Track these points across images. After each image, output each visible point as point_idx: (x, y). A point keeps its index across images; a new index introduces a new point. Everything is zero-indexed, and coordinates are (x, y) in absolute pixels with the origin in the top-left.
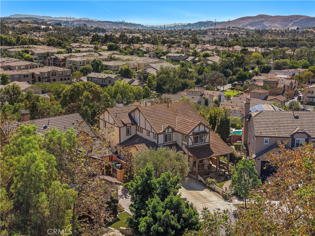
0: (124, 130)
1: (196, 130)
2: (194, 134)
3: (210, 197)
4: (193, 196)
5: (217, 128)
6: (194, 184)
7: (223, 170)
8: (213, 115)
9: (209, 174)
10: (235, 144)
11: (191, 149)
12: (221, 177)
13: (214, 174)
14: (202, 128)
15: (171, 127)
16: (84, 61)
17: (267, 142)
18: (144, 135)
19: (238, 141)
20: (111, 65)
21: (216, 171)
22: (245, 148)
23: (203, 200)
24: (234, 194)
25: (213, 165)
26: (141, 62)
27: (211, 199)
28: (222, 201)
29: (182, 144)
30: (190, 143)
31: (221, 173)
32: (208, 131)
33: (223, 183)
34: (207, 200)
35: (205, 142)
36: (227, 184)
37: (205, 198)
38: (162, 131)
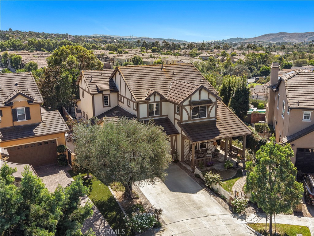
0: (99, 99)
1: (195, 98)
2: (191, 103)
3: (209, 206)
4: (179, 203)
5: (231, 102)
6: (186, 180)
7: (236, 160)
8: (227, 86)
9: (212, 165)
10: (256, 124)
11: (186, 127)
12: (231, 170)
13: (220, 165)
14: (204, 96)
15: (159, 94)
16: (128, 59)
17: (308, 118)
19: (260, 121)
20: (149, 61)
21: (224, 161)
22: (269, 129)
23: (196, 211)
24: (250, 203)
27: (209, 211)
28: (228, 215)
29: (175, 119)
30: (185, 117)
31: (232, 165)
32: (214, 100)
33: (234, 180)
34: (203, 212)
35: (209, 117)
36: (240, 184)
37: (199, 208)
38: (144, 99)
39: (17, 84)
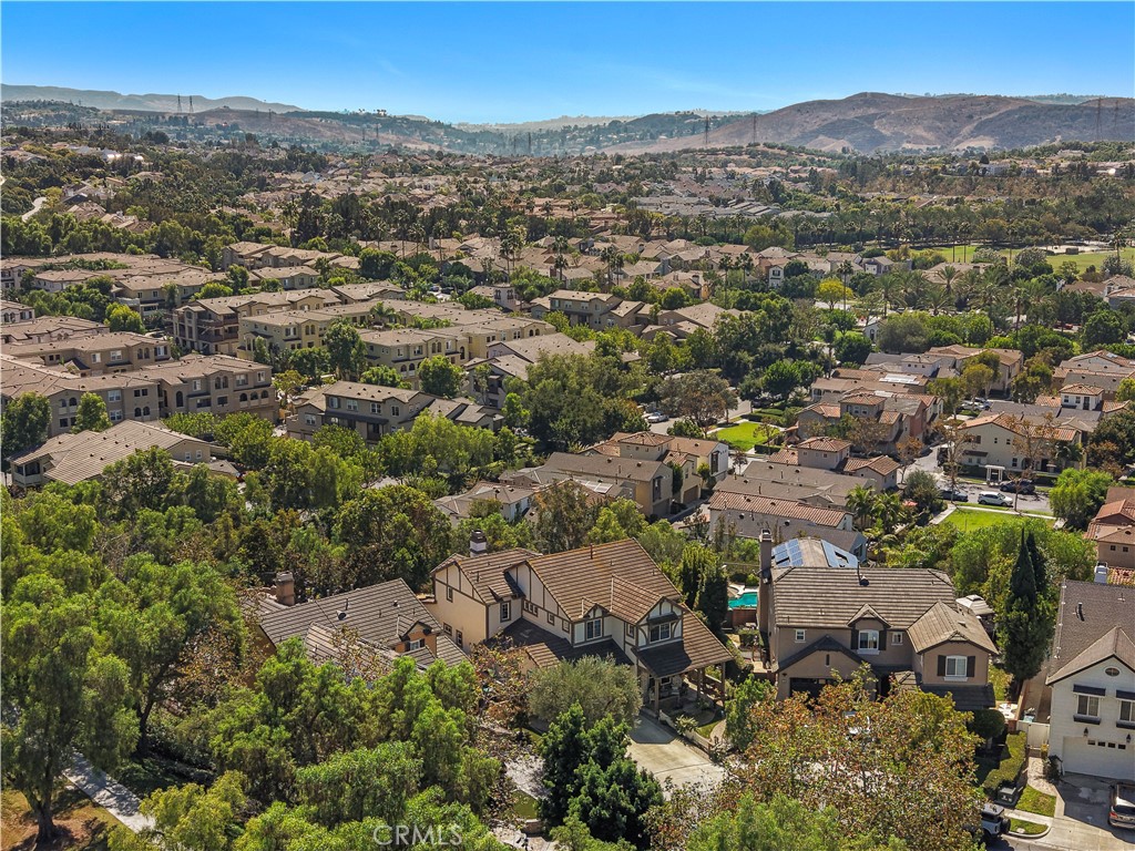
0: (496, 610)
1: (654, 615)
2: (650, 622)
3: (685, 757)
4: (649, 756)
5: (700, 598)
6: (651, 730)
7: (712, 697)
8: (690, 566)
9: (682, 707)
10: (741, 632)
11: (644, 655)
12: (708, 712)
13: (692, 706)
14: (666, 609)
15: (601, 607)
16: (299, 325)
17: (802, 638)
18: (541, 620)
19: (748, 624)
20: (387, 343)
21: (697, 701)
22: (761, 643)
23: (671, 763)
24: (732, 751)
25: (691, 685)
26: (479, 331)
27: (686, 762)
28: (709, 765)
29: (625, 642)
30: (642, 641)
31: (708, 705)
32: (678, 613)
33: (712, 725)
34: (679, 763)
35: (673, 638)
36: (719, 729)
37: (674, 760)
38: (581, 617)
39: (395, 605)
